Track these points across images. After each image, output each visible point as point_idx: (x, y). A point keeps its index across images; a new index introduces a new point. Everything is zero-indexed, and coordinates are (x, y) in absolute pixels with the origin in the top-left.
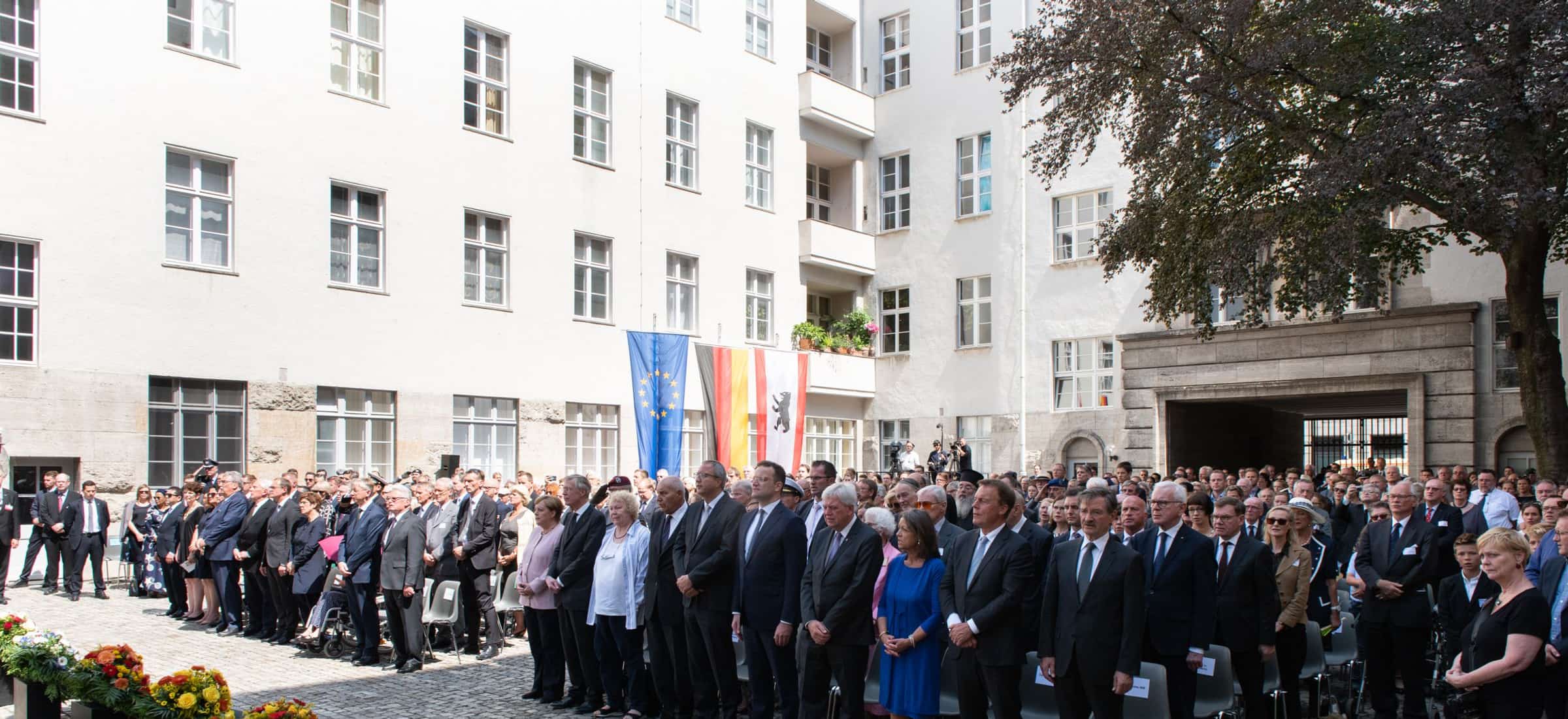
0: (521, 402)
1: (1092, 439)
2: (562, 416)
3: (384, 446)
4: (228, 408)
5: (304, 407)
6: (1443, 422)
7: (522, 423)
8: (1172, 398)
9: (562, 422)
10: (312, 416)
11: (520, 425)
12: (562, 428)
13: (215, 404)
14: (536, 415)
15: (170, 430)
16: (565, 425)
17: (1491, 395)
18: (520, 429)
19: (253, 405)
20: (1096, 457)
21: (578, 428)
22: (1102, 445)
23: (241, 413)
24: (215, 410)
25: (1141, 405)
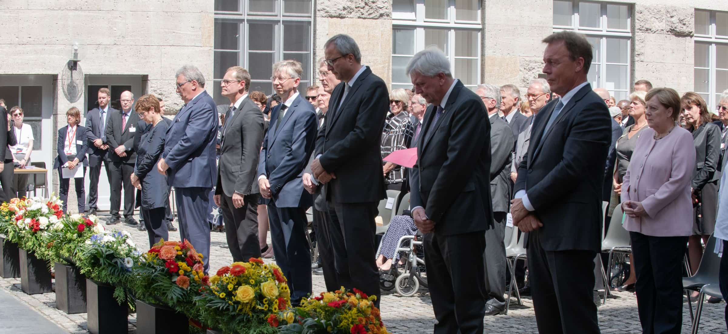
0: (637, 8)
2: (691, 27)
3: (469, 62)
4: (296, 17)
5: (378, 15)
7: (639, 35)
9: (690, 35)
10: (386, 26)
11: (637, 38)
12: (689, 43)
13: (282, 12)
14: (657, 25)
15: (235, 44)
16: (694, 39)
18: (637, 43)
19: (322, 13)
21: (710, 43)
23: (309, 23)
24: (282, 19)
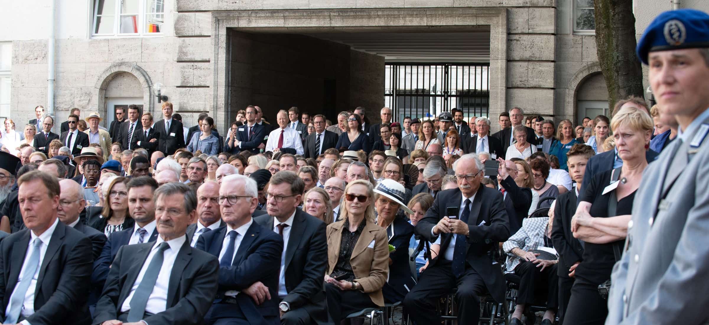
1: (136, 74)
6: (525, 64)
8: (234, 24)
17: (571, 37)
20: (142, 98)
22: (149, 82)
25: (197, 33)
